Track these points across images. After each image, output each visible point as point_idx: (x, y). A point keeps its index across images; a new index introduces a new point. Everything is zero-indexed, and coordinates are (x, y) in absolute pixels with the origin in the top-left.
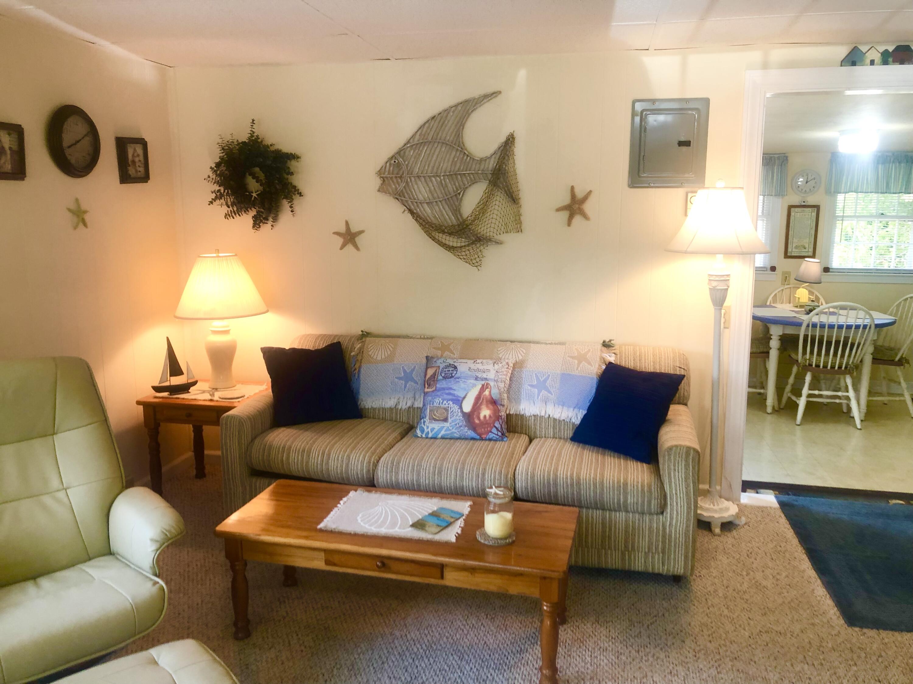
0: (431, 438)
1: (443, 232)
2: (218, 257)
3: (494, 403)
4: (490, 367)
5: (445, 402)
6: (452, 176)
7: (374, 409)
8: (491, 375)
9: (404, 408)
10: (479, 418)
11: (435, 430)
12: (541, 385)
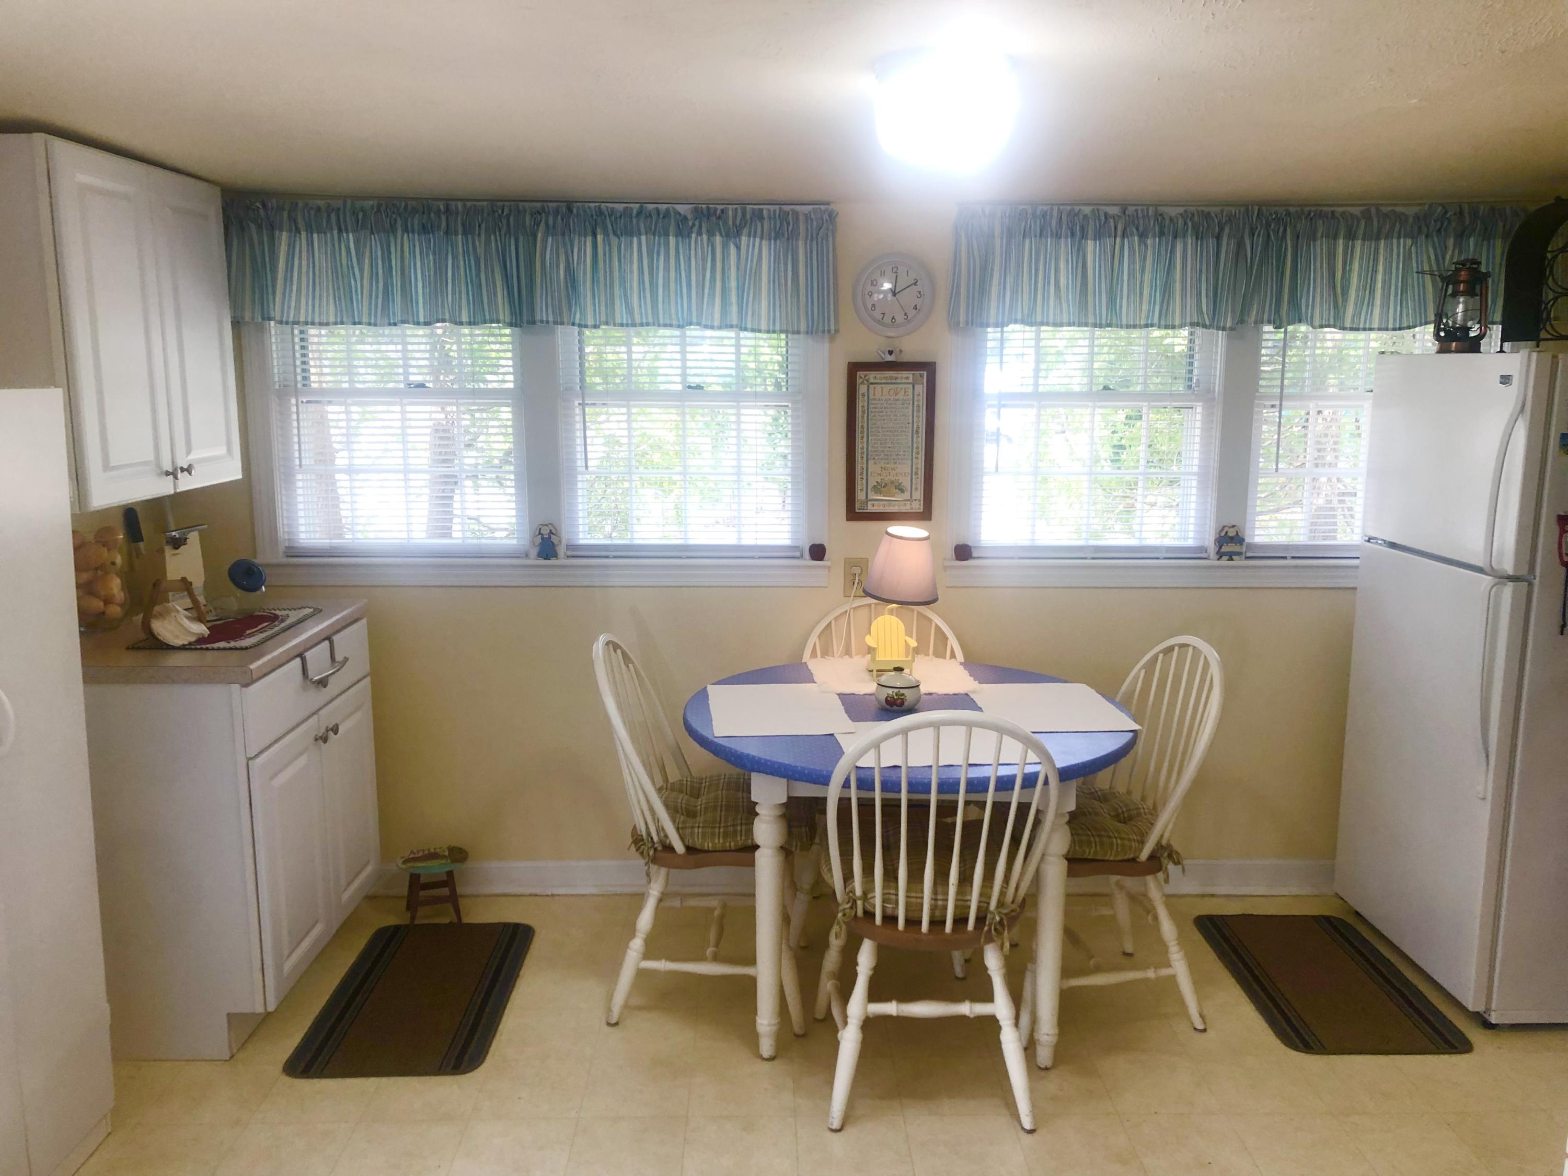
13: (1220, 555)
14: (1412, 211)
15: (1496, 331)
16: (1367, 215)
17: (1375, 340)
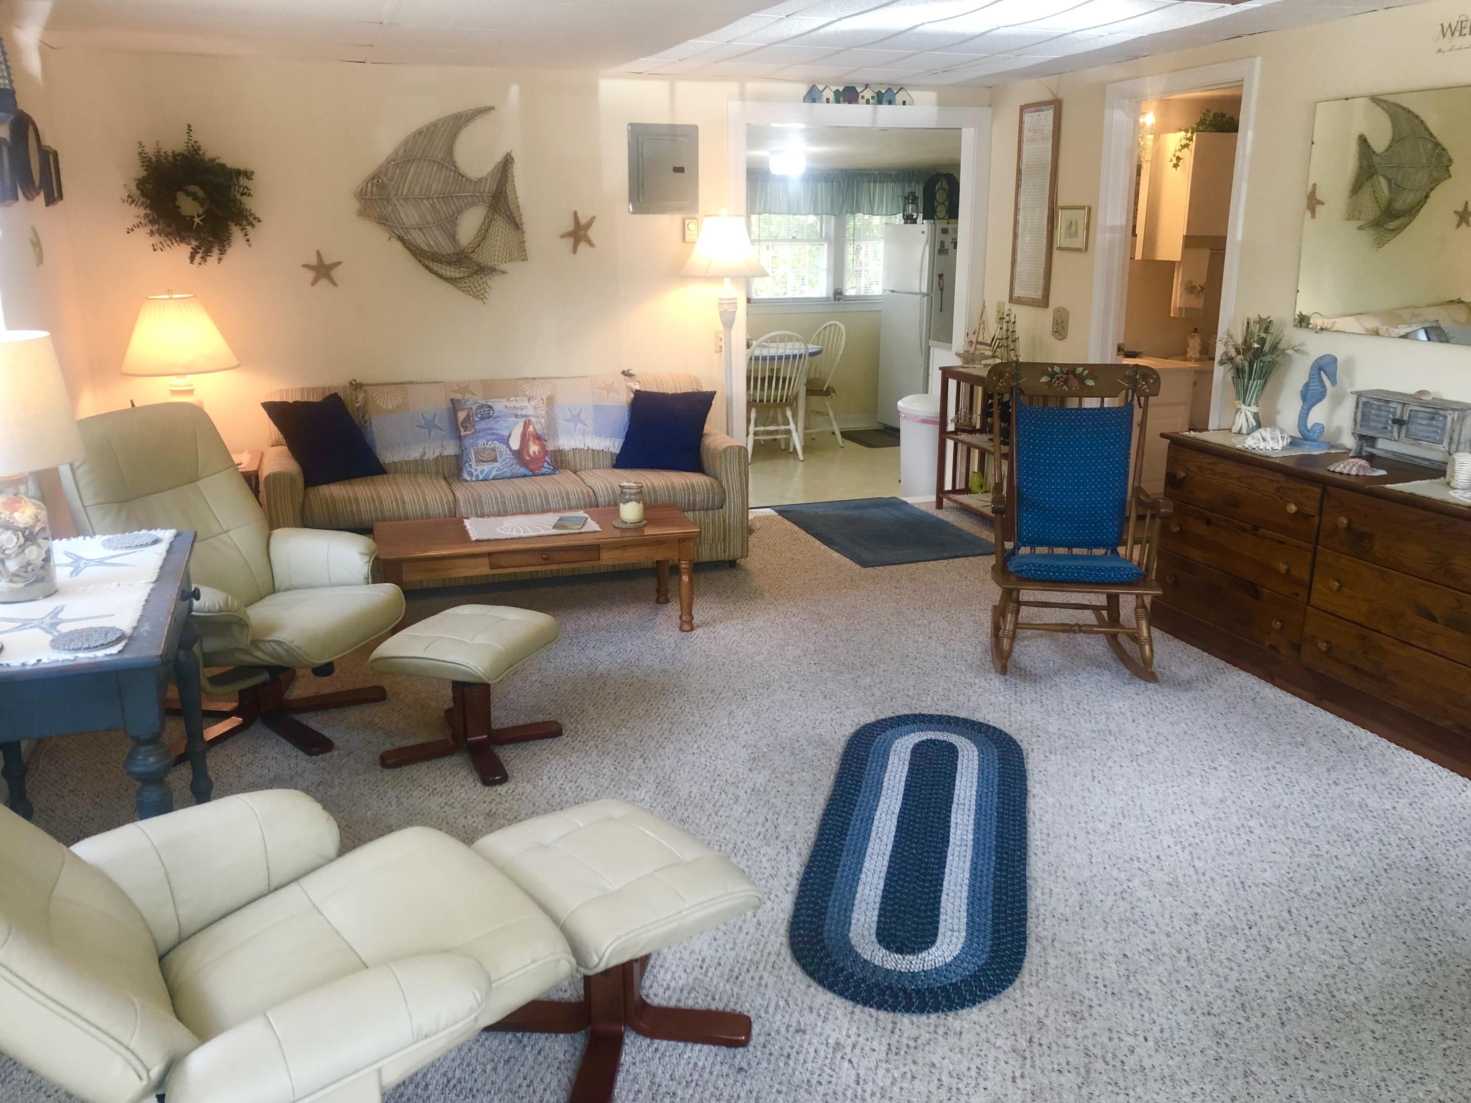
0: (482, 480)
1: (440, 261)
2: (172, 298)
3: (538, 438)
4: (526, 403)
5: (490, 443)
6: (446, 198)
7: (395, 463)
8: (530, 412)
9: (431, 459)
10: (529, 455)
11: (485, 472)
12: (576, 418)
13: (835, 300)
14: (894, 173)
15: (921, 215)
16: (880, 174)
17: (884, 219)
